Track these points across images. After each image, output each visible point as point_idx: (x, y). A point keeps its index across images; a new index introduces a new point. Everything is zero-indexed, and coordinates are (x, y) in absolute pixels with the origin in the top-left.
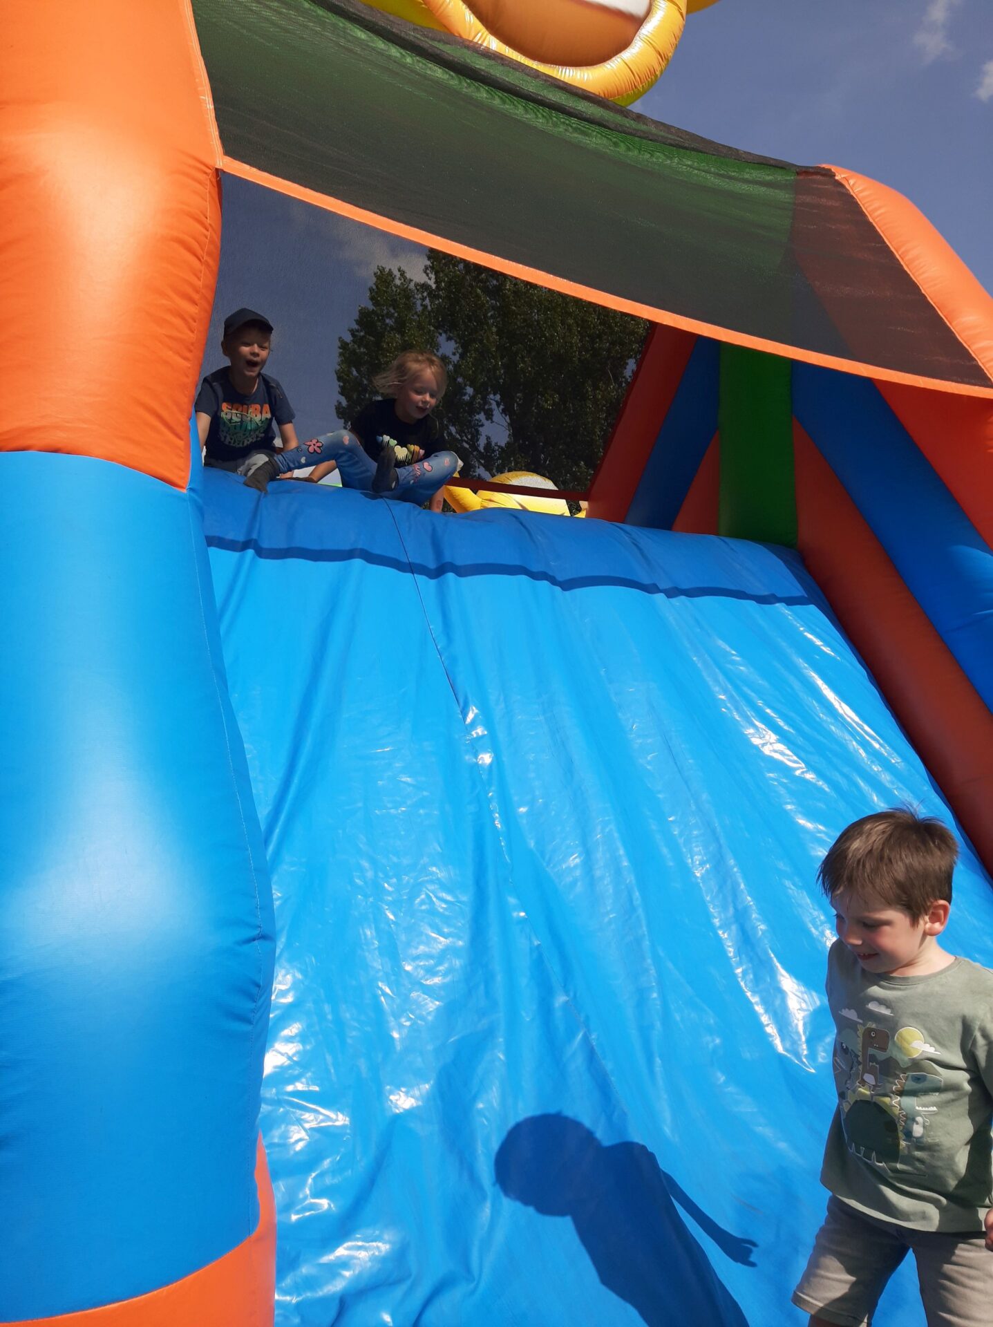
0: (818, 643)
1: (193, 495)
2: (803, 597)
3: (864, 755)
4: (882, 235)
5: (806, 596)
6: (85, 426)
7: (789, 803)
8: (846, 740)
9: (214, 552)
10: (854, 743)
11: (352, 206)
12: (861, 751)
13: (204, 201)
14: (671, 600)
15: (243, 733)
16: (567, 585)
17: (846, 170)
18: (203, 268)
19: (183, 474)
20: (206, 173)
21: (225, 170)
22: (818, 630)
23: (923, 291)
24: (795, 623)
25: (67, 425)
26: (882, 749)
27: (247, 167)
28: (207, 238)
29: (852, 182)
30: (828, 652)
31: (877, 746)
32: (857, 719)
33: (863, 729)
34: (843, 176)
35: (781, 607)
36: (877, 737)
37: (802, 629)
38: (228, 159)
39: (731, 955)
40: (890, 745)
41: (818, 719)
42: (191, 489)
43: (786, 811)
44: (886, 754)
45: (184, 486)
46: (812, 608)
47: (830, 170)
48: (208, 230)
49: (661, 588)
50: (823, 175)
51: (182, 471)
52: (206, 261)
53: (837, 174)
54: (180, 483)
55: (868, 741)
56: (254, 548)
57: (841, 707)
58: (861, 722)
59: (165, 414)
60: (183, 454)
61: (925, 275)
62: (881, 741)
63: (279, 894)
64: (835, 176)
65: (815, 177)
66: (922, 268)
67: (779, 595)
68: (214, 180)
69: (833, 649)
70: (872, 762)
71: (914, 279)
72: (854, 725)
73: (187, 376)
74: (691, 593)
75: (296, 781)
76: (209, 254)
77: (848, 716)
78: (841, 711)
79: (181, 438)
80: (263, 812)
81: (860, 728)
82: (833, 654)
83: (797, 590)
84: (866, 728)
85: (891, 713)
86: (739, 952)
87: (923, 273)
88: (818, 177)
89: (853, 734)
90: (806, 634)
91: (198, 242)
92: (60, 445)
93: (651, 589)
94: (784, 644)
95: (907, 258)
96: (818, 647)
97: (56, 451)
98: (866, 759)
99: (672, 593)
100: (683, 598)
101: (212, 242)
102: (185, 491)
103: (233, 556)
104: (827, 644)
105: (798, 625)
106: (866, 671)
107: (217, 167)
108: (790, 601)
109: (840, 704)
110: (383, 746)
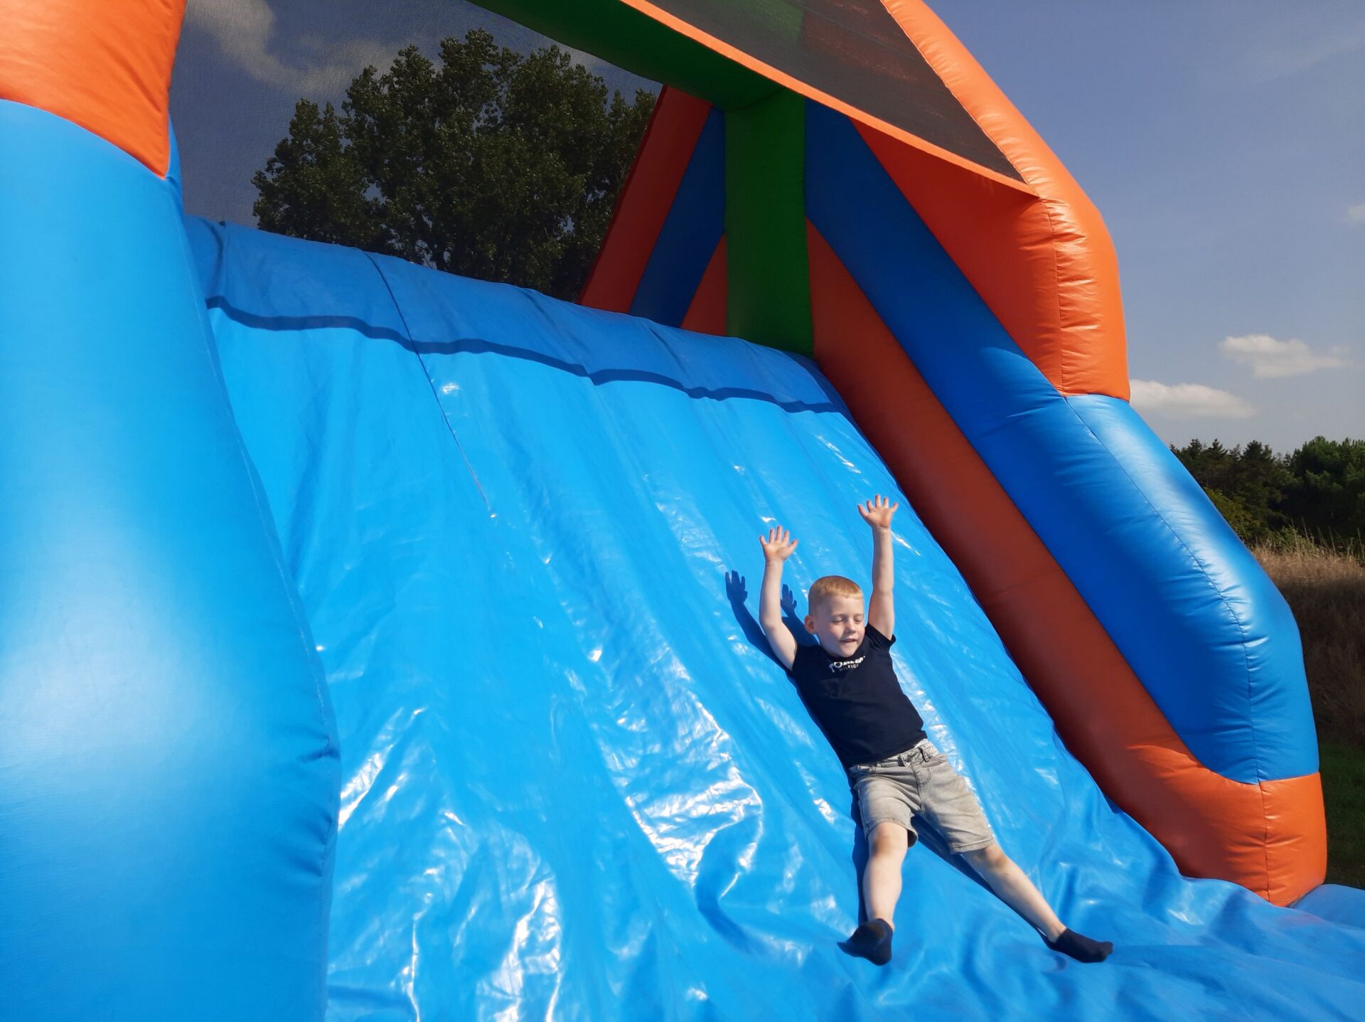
1: (172, 187)
2: (829, 403)
5: (833, 403)
16: (599, 378)
19: (161, 157)
35: (809, 413)
42: (171, 179)
45: (163, 172)
46: (839, 415)
51: (160, 152)
54: (158, 166)
56: (222, 307)
60: (161, 130)
61: (947, 70)
66: (942, 63)
67: (806, 402)
71: (938, 73)
73: (168, 29)
79: (159, 110)
83: (823, 398)
95: (927, 52)
99: (696, 393)
102: (163, 179)
106: (895, 480)
108: (818, 408)
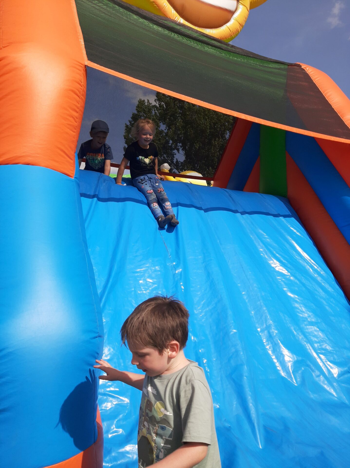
0: (295, 231)
2: (289, 215)
3: (312, 271)
4: (318, 87)
5: (291, 214)
6: (39, 156)
7: (285, 288)
8: (305, 265)
9: (82, 198)
10: (308, 266)
11: (132, 78)
12: (311, 269)
13: (81, 76)
14: (243, 215)
15: (93, 263)
16: (206, 210)
17: (305, 65)
18: (80, 100)
19: (72, 172)
20: (82, 67)
21: (88, 66)
22: (295, 226)
23: (333, 107)
24: (287, 224)
25: (32, 155)
26: (318, 269)
27: (96, 64)
28: (82, 89)
29: (307, 69)
30: (298, 234)
31: (316, 268)
32: (309, 258)
33: (311, 262)
34: (304, 67)
35: (281, 218)
36: (316, 265)
37: (289, 226)
38: (89, 62)
39: (264, 341)
40: (321, 267)
41: (295, 258)
42: (75, 178)
43: (284, 291)
44: (319, 271)
45: (73, 177)
46: (293, 219)
47: (300, 65)
48: (82, 87)
49: (239, 212)
50: (297, 66)
52: (81, 98)
53: (302, 66)
54: (72, 175)
55: (313, 266)
56: (96, 198)
57: (303, 254)
58: (310, 259)
59: (66, 151)
60: (72, 165)
61: (334, 102)
62: (318, 266)
63: (105, 321)
64: (301, 66)
65: (294, 67)
67: (281, 214)
68: (84, 69)
69: (300, 233)
70: (314, 273)
71: (330, 103)
72: (308, 260)
73: (74, 138)
74: (250, 213)
75: (111, 280)
76: (82, 95)
77: (306, 257)
78: (303, 255)
79: (72, 160)
80: (99, 291)
81: (310, 261)
82: (300, 235)
83: (288, 212)
84: (312, 261)
85: (321, 256)
86: (267, 341)
87: (333, 100)
88: (296, 67)
89: (308, 263)
90: (291, 228)
91: (79, 91)
92: (30, 162)
93: (235, 212)
94: (283, 231)
96: (295, 232)
97: (28, 164)
98: (312, 272)
99: (243, 213)
100: (247, 215)
101: (83, 91)
103: (90, 200)
104: (298, 231)
105: (288, 225)
106: (312, 241)
107: (85, 64)
108: (285, 216)
109: (303, 252)
110: (142, 268)
